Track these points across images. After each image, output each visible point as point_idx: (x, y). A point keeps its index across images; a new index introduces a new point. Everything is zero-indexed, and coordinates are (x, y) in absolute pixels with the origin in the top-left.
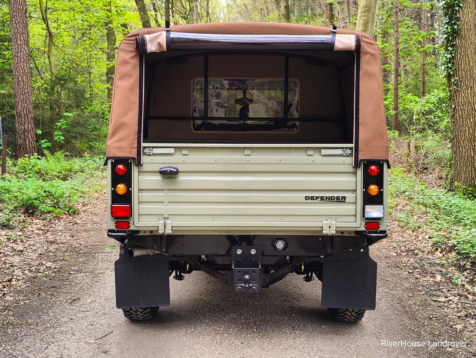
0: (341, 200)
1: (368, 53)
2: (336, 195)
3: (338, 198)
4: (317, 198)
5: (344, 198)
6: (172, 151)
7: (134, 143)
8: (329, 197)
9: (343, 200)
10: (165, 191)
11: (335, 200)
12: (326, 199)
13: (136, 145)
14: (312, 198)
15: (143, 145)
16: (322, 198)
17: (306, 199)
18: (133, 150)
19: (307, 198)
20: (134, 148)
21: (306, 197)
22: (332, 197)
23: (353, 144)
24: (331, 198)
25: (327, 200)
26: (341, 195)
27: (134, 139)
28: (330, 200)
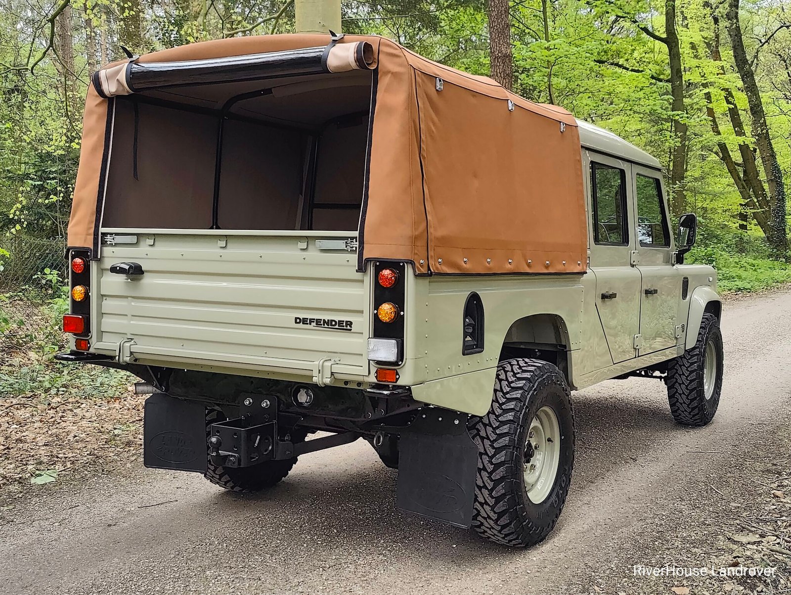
0: (345, 326)
1: (389, 72)
2: (337, 318)
3: (341, 322)
4: (311, 321)
5: (350, 324)
6: (134, 239)
7: (91, 228)
8: (328, 320)
9: (349, 328)
10: (129, 298)
11: (337, 327)
12: (324, 325)
13: (92, 231)
14: (304, 321)
15: (102, 230)
16: (318, 322)
17: (296, 322)
18: (88, 237)
19: (298, 320)
20: (89, 235)
21: (296, 318)
22: (332, 321)
23: (357, 231)
24: (331, 323)
25: (326, 326)
26: (345, 318)
27: (90, 222)
28: (330, 327)
